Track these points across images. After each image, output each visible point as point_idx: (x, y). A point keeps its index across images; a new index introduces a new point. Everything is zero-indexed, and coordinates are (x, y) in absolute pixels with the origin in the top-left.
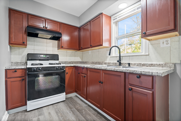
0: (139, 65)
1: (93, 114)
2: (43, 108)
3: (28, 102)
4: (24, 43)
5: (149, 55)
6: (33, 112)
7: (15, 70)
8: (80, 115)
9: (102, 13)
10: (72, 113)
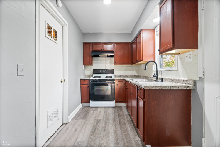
0: (171, 80)
1: (128, 120)
2: (99, 108)
3: (91, 101)
4: (90, 63)
5: (178, 70)
6: (93, 108)
7: (85, 80)
8: (118, 117)
9: (142, 30)
10: (113, 114)
